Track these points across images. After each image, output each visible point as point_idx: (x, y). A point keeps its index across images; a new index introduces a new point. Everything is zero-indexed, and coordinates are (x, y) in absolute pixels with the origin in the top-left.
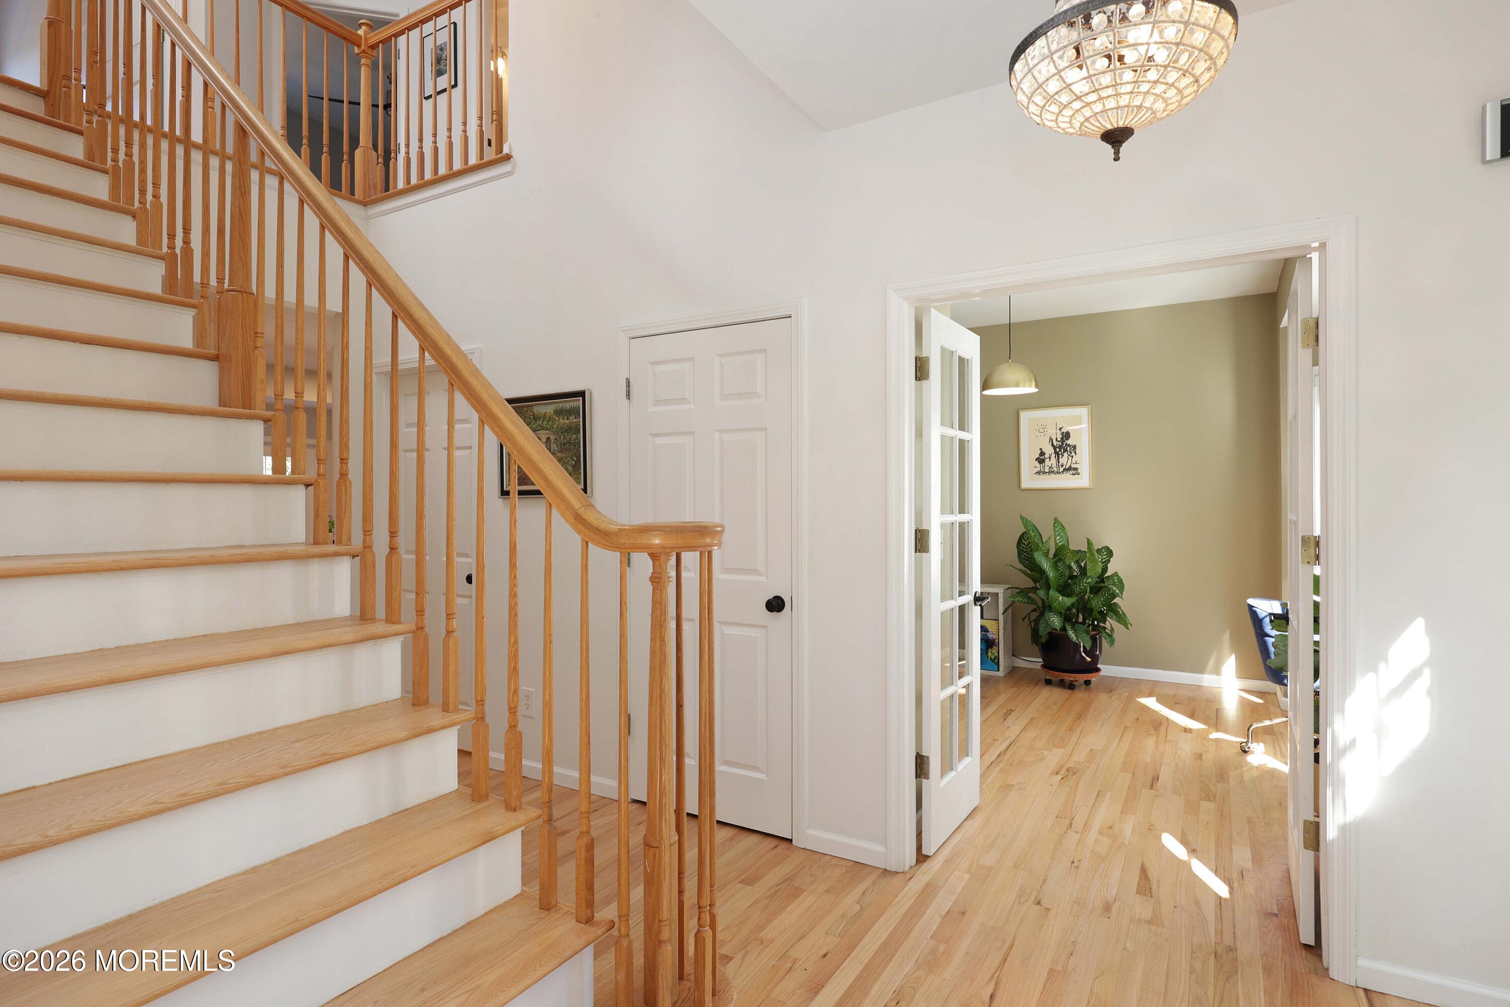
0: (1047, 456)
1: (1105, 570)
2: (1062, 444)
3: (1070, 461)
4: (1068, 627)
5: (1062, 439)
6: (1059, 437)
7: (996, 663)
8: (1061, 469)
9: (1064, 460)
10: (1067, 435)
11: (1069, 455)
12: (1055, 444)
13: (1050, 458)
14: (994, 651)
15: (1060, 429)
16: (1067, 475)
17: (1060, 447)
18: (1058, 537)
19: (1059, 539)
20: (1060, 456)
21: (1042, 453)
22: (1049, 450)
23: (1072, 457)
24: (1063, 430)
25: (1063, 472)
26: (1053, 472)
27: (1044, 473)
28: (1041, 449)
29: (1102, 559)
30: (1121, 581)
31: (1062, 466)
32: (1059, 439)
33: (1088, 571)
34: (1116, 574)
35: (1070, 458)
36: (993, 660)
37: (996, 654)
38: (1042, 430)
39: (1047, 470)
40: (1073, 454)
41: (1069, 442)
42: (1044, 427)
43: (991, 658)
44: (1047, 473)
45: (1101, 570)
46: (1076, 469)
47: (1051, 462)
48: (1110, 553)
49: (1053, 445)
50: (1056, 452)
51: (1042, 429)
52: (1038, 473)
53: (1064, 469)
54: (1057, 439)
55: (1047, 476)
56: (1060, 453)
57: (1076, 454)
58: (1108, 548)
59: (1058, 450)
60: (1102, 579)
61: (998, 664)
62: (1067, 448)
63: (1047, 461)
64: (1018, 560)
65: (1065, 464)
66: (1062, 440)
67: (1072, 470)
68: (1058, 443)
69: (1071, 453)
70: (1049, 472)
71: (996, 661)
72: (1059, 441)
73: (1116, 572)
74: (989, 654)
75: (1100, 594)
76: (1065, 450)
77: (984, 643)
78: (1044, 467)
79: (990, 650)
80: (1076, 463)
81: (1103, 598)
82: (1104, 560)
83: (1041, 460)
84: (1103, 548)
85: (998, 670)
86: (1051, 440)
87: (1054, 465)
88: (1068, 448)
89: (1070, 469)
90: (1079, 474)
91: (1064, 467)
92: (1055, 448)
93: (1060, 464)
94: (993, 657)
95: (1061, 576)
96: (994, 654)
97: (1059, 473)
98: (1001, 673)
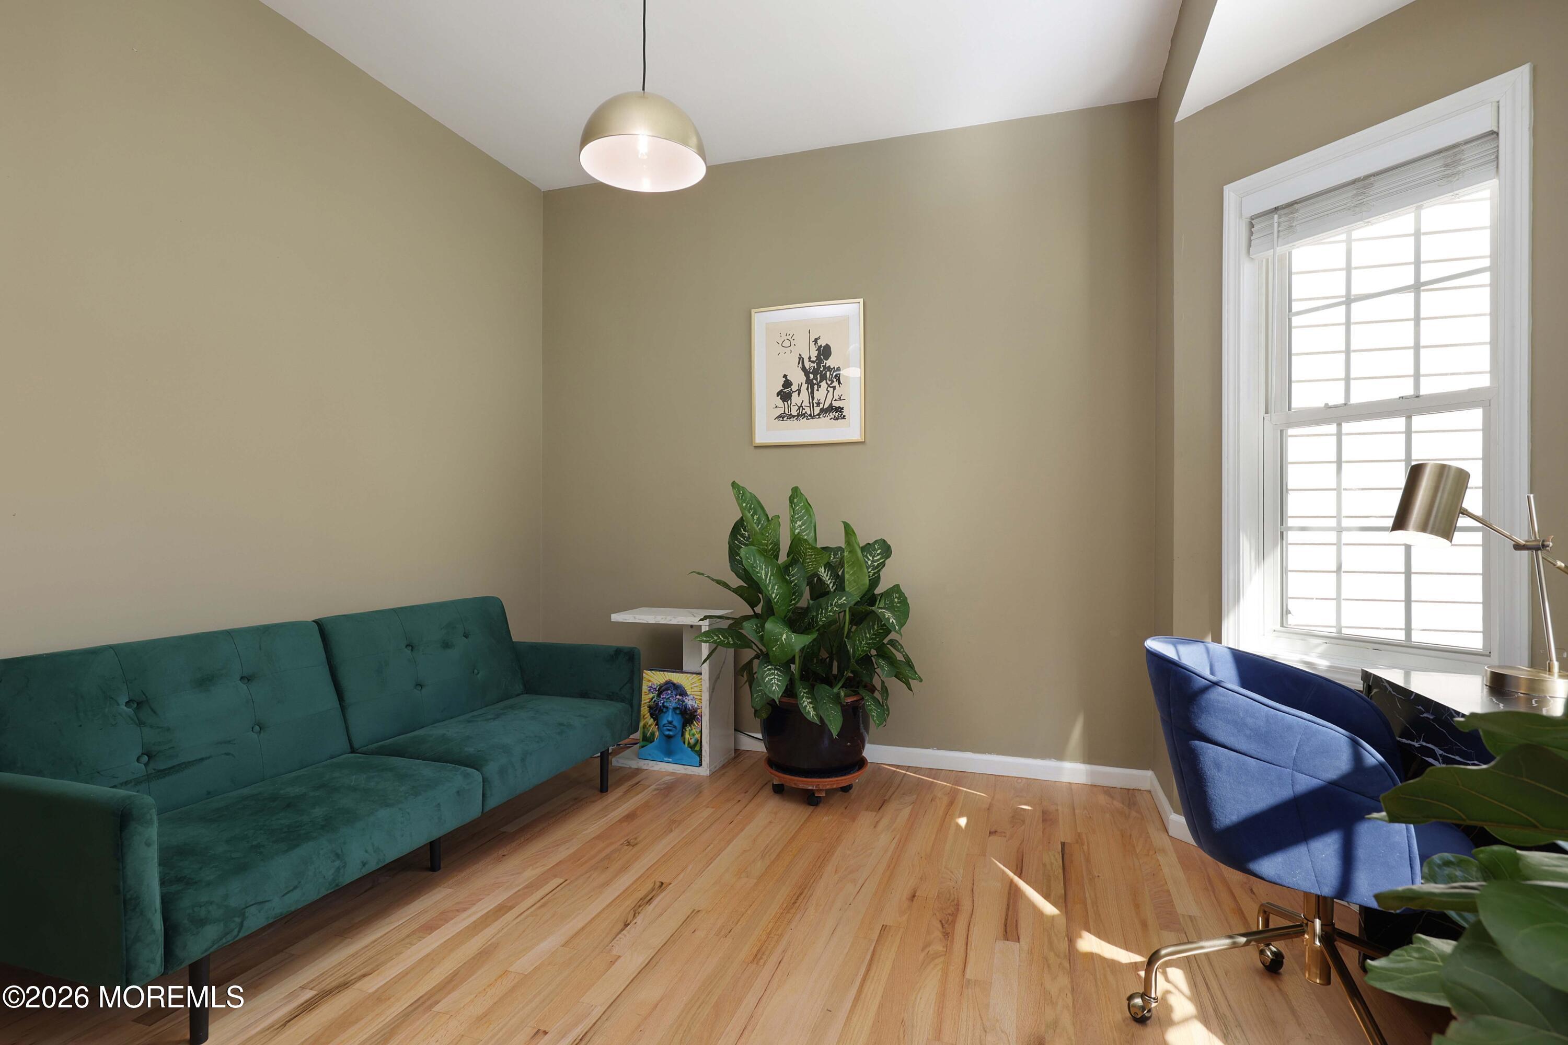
0: (794, 387)
1: (875, 581)
2: (819, 366)
3: (830, 395)
4: (802, 692)
5: (818, 357)
6: (814, 354)
7: (696, 751)
8: (817, 410)
9: (820, 394)
10: (825, 352)
11: (829, 386)
12: (807, 367)
13: (799, 391)
14: (694, 731)
15: (816, 341)
16: (825, 420)
17: (815, 372)
18: (799, 523)
19: (800, 526)
20: (816, 387)
21: (787, 383)
22: (798, 378)
23: (834, 388)
24: (820, 342)
25: (819, 415)
26: (804, 416)
27: (791, 416)
28: (785, 376)
29: (873, 561)
30: (904, 601)
31: (818, 404)
32: (814, 359)
33: (847, 583)
34: (896, 589)
35: (831, 390)
36: (692, 747)
37: (698, 736)
38: (787, 343)
39: (794, 413)
40: (836, 384)
41: (830, 362)
42: (791, 338)
43: (689, 743)
44: (794, 416)
45: (867, 582)
46: (839, 409)
47: (800, 399)
48: (887, 550)
49: (804, 368)
50: (809, 381)
51: (787, 341)
52: (781, 417)
53: (822, 410)
54: (810, 358)
55: (793, 423)
56: (815, 382)
57: (839, 383)
58: (884, 541)
59: (811, 376)
60: (870, 598)
61: (700, 753)
62: (826, 373)
63: (795, 395)
64: (728, 564)
65: (822, 401)
66: (819, 360)
67: (836, 412)
68: (812, 365)
69: (833, 382)
70: (798, 415)
71: (697, 748)
72: (813, 362)
73: (898, 586)
74: (687, 736)
75: (864, 625)
76: (824, 378)
77: (680, 716)
78: (789, 407)
79: (688, 729)
80: (840, 399)
81: (869, 632)
82: (876, 564)
83: (785, 395)
84: (876, 542)
85: (701, 765)
86: (801, 359)
87: (806, 403)
88: (828, 373)
89: (831, 409)
90: (844, 417)
91: (821, 406)
92: (806, 372)
93: (815, 401)
94: (692, 741)
95: (794, 594)
96: (694, 735)
97: (812, 416)
98: (704, 771)
